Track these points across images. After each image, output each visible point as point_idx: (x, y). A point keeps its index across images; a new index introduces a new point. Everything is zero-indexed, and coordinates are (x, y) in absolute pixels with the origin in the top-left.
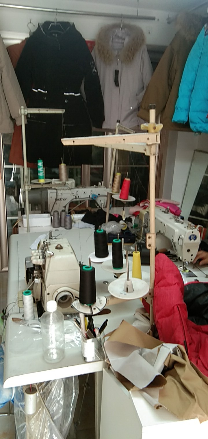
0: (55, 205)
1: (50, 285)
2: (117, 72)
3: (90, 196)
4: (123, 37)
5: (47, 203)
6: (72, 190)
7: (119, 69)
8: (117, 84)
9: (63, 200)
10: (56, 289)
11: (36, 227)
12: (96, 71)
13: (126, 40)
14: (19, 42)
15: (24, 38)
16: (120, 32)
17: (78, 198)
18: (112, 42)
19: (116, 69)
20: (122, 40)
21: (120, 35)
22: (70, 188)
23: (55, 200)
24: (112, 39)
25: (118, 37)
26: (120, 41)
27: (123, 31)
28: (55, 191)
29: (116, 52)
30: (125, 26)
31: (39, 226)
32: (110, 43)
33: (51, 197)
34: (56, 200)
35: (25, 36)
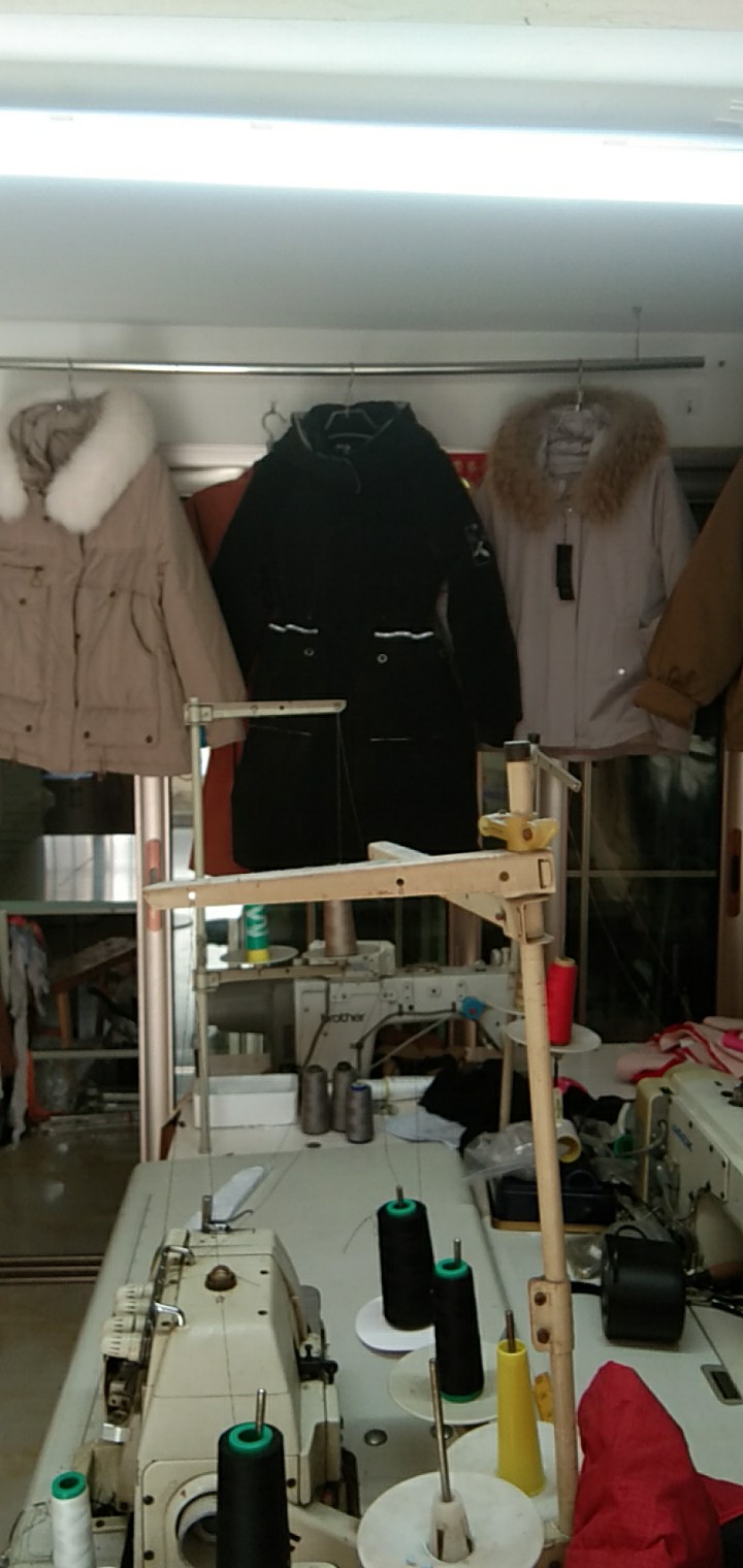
0: (321, 1037)
1: (154, 1461)
2: (564, 554)
3: (454, 1004)
4: (587, 434)
5: (289, 1031)
6: (386, 981)
7: (573, 539)
8: (566, 590)
9: (350, 1018)
10: (180, 1483)
11: (241, 1127)
12: (485, 553)
13: (595, 442)
14: (232, 474)
15: (250, 463)
16: (575, 418)
17: (408, 1014)
18: (548, 454)
19: (560, 542)
20: (582, 445)
21: (576, 427)
22: (375, 974)
23: (319, 1022)
24: (544, 444)
25: (570, 436)
26: (576, 446)
27: (587, 413)
28: (322, 985)
29: (562, 485)
30: (591, 398)
31: (252, 1127)
32: (541, 457)
33: (306, 1010)
34: (326, 1018)
35: (252, 454)
